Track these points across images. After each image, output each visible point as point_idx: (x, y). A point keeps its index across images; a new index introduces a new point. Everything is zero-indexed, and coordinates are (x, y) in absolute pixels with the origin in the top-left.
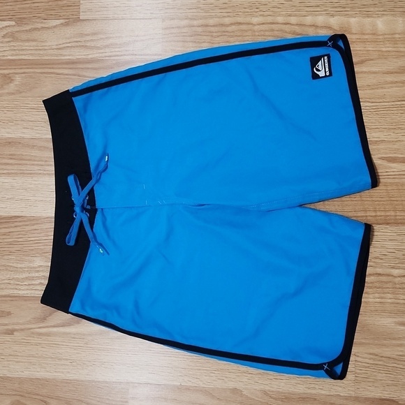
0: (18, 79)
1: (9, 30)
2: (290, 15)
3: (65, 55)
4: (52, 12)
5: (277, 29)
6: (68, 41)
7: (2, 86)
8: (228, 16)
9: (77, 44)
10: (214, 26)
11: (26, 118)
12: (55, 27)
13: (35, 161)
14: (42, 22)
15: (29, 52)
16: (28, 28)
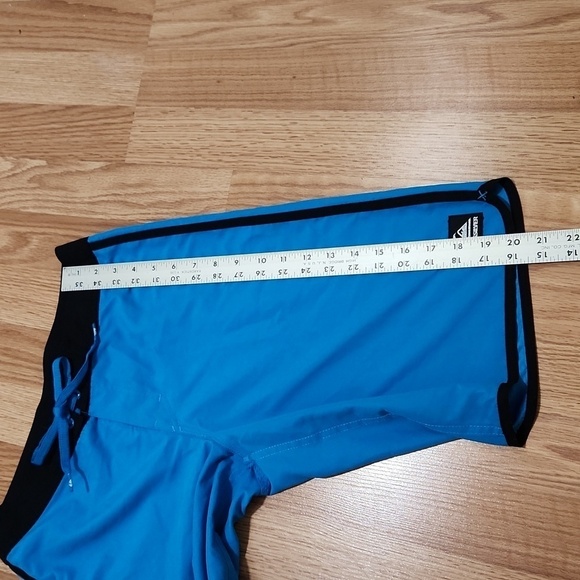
0: (35, 241)
1: (38, 172)
3: (96, 213)
4: (93, 151)
6: (105, 193)
7: (15, 249)
8: (329, 173)
9: (115, 198)
10: (304, 186)
11: (34, 298)
12: (92, 172)
13: (32, 362)
14: (78, 165)
15: (55, 205)
16: (59, 170)
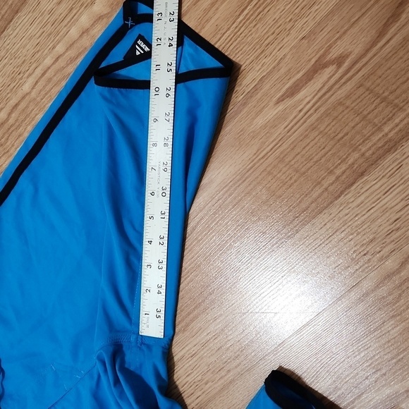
2: (54, 47)
5: (53, 74)
